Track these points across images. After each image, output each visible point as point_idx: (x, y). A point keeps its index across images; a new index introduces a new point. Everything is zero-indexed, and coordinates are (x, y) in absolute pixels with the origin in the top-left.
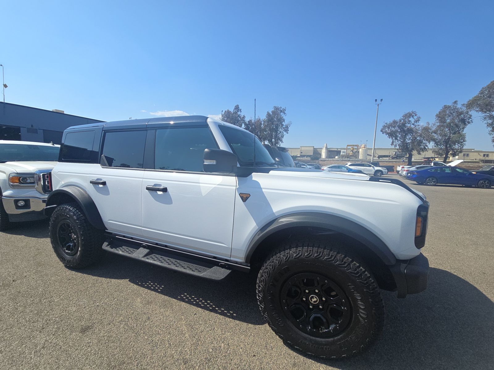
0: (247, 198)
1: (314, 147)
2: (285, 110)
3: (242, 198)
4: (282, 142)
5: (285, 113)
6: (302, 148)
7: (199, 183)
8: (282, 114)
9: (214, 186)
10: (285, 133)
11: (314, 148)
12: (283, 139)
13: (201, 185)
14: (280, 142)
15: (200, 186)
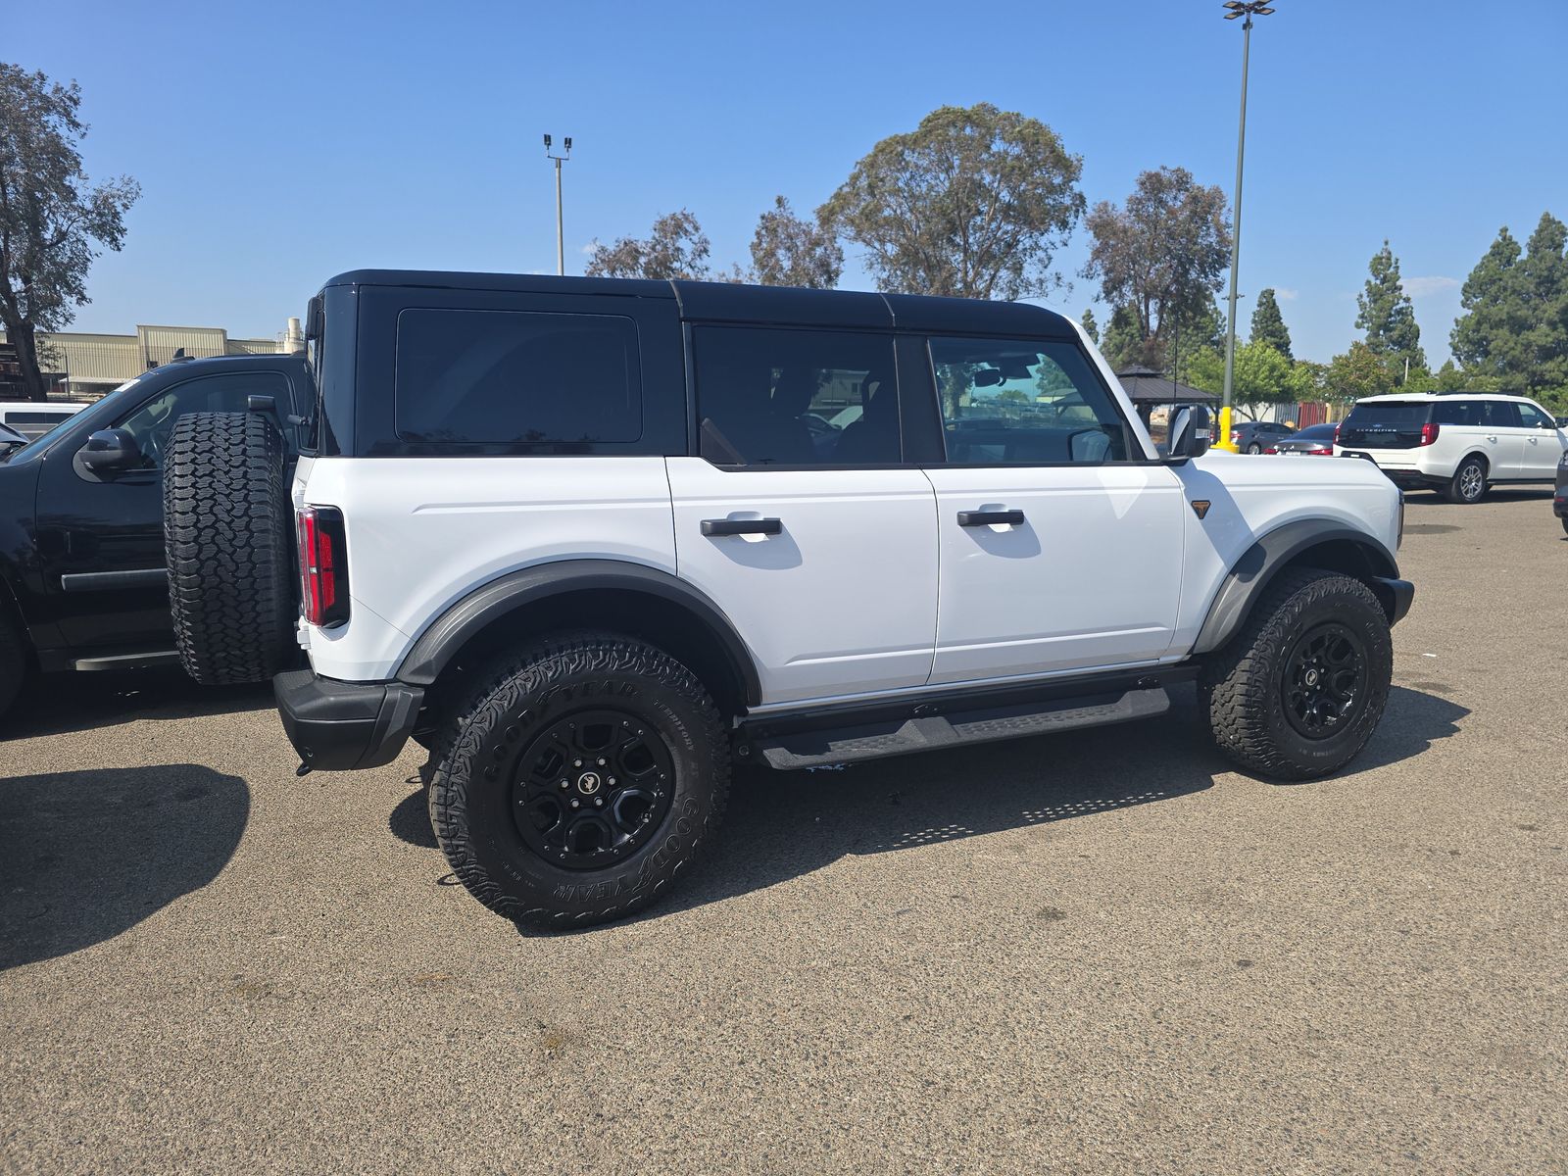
0: (1206, 510)
1: (224, 332)
2: (71, 98)
3: (1197, 510)
4: (84, 298)
5: (76, 125)
6: (151, 334)
7: (1103, 488)
8: (53, 119)
9: (1140, 491)
10: (93, 243)
11: (228, 342)
12: (85, 281)
13: (1109, 492)
14: (70, 301)
15: (1107, 495)
